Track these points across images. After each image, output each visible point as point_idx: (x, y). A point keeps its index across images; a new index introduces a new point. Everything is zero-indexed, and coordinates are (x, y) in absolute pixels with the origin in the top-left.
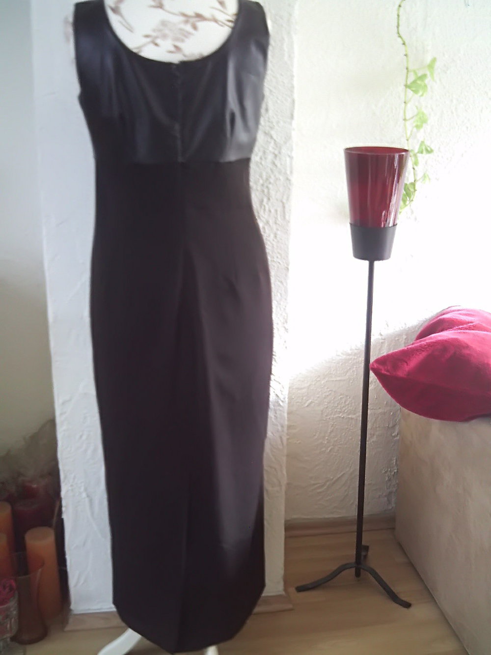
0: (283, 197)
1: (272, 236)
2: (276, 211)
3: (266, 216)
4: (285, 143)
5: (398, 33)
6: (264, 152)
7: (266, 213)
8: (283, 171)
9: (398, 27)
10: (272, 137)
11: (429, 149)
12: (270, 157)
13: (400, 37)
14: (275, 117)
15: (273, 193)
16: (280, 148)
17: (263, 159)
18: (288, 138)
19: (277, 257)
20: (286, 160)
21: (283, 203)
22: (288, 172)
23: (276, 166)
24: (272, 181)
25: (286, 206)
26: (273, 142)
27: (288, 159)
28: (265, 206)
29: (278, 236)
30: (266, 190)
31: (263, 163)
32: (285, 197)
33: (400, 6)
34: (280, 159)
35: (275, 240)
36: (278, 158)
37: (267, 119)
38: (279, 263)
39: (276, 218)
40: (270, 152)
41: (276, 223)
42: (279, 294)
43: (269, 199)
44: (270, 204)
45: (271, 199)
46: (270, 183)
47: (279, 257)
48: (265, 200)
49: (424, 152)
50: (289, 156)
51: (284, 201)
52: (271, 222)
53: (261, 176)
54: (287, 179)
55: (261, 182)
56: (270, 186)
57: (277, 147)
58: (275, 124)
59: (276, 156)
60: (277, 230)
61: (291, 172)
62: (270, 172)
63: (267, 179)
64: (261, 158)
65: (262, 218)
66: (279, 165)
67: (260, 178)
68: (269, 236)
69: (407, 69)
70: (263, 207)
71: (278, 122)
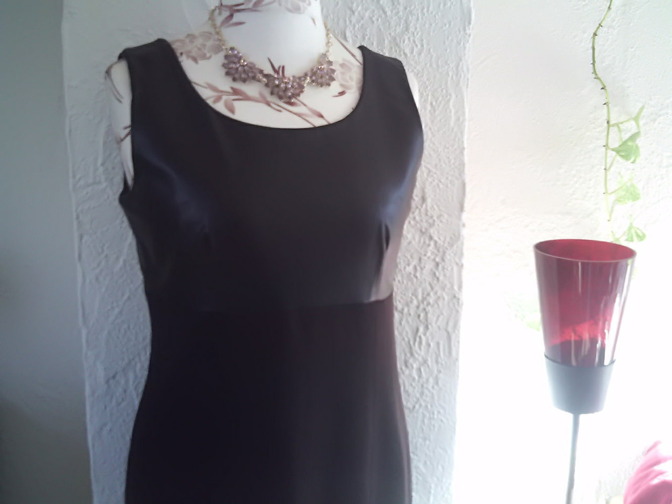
0: (447, 323)
1: (431, 380)
2: (438, 344)
3: (423, 353)
4: (451, 245)
5: (595, 72)
6: (420, 259)
7: (423, 348)
8: (448, 286)
9: (594, 64)
10: (431, 238)
11: (641, 234)
12: (429, 266)
13: (597, 78)
14: (435, 207)
15: (432, 318)
16: (444, 253)
17: (418, 268)
18: (456, 238)
19: (439, 412)
20: (452, 269)
21: (448, 333)
22: (456, 288)
23: (438, 279)
24: (431, 301)
25: (453, 337)
26: (432, 243)
27: (455, 269)
28: (420, 337)
29: (440, 382)
30: (422, 315)
31: (418, 274)
32: (451, 324)
33: (595, 34)
34: (443, 268)
35: (436, 387)
36: (440, 267)
37: (423, 210)
38: (442, 421)
39: (438, 356)
40: (429, 258)
41: (437, 362)
42: (440, 467)
43: (427, 328)
44: (428, 334)
45: (430, 327)
46: (429, 304)
47: (442, 411)
48: (421, 329)
49: (635, 238)
50: (457, 264)
51: (450, 329)
52: (429, 363)
53: (415, 294)
54: (455, 297)
55: (415, 302)
56: (429, 308)
57: (438, 251)
58: (435, 218)
59: (437, 264)
60: (439, 372)
61: (460, 287)
62: (429, 288)
63: (424, 299)
64: (415, 268)
65: (416, 355)
66: (441, 278)
67: (414, 298)
68: (427, 380)
69: (608, 122)
70: (418, 339)
71: (439, 217)
